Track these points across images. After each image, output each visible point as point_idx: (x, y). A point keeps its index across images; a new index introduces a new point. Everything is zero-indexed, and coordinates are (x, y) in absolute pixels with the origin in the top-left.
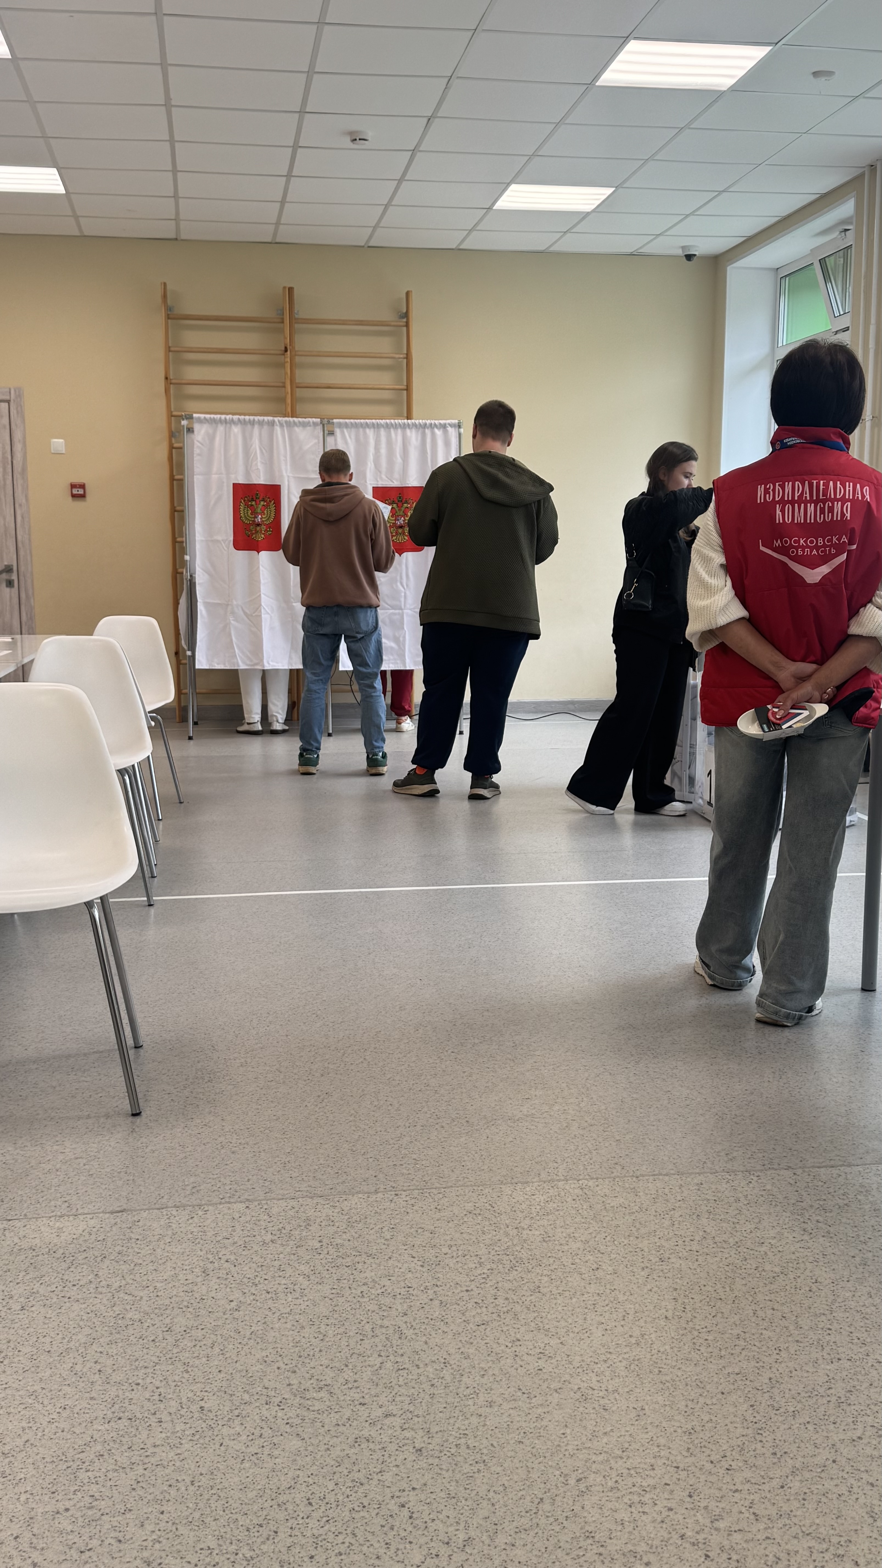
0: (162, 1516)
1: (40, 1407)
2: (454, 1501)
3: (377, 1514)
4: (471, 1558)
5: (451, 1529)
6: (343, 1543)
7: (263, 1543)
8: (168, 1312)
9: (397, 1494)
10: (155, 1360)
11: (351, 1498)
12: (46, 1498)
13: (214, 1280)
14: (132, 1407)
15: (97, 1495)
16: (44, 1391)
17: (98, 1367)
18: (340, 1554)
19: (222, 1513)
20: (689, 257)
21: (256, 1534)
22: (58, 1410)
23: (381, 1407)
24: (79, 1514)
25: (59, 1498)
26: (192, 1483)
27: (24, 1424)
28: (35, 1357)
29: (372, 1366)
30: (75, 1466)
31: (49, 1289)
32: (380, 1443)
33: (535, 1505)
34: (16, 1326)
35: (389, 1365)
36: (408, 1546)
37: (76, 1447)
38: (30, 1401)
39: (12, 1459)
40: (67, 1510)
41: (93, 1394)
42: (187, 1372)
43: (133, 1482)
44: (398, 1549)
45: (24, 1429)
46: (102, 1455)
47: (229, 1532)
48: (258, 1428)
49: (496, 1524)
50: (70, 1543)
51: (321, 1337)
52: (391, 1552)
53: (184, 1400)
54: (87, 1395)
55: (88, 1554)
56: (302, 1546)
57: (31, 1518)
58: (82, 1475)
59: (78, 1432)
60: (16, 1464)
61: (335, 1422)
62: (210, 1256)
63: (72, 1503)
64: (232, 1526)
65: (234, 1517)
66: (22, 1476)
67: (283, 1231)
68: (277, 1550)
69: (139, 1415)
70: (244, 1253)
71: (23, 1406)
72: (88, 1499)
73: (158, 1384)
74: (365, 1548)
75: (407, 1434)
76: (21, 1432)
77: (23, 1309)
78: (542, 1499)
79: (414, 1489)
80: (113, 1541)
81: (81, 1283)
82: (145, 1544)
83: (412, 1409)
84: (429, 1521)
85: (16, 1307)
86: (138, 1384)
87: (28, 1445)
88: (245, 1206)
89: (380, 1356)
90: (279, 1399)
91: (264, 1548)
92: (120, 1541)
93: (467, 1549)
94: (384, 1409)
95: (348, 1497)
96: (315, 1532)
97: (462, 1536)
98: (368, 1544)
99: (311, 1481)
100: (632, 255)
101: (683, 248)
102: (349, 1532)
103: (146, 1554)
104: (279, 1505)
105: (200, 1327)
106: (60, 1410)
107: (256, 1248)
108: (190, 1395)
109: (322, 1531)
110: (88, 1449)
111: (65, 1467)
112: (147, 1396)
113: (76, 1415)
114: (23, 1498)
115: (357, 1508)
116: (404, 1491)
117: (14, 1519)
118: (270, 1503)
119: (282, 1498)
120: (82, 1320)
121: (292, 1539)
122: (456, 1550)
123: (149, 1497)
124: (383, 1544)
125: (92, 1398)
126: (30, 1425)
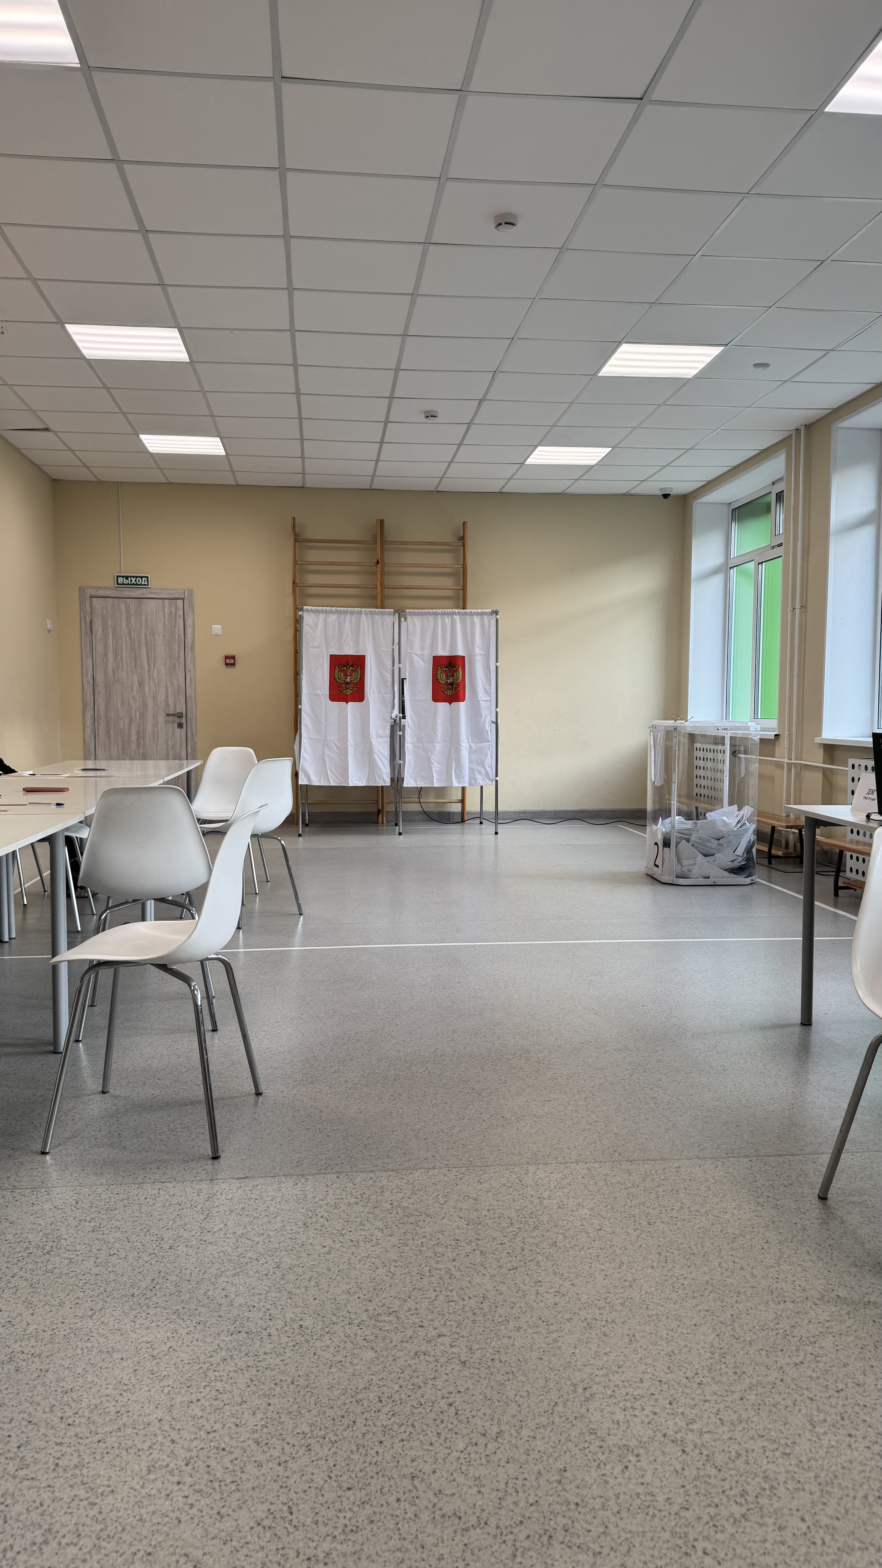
0: (269, 1407)
1: (181, 1322)
2: (490, 1402)
3: (431, 1411)
4: (503, 1447)
5: (488, 1423)
6: (405, 1432)
7: (345, 1430)
8: (277, 1253)
9: (446, 1395)
10: (268, 1289)
11: (411, 1398)
12: (183, 1391)
13: (312, 1231)
14: (250, 1324)
15: (221, 1389)
16: (184, 1310)
17: (225, 1293)
18: (403, 1440)
19: (314, 1406)
20: (666, 496)
21: (340, 1423)
22: (194, 1325)
23: (435, 1329)
24: (207, 1404)
25: (193, 1391)
26: (293, 1383)
27: (169, 1334)
28: (178, 1284)
29: (429, 1298)
30: (205, 1367)
31: (191, 1234)
32: (434, 1356)
33: (551, 1407)
34: (165, 1261)
35: (441, 1297)
36: (454, 1436)
37: (207, 1353)
38: (174, 1317)
39: (158, 1360)
40: (198, 1400)
41: (221, 1313)
42: (291, 1298)
43: (249, 1381)
44: (446, 1438)
45: (168, 1338)
46: (226, 1360)
47: (319, 1421)
48: (343, 1343)
49: (521, 1421)
50: (200, 1426)
51: (391, 1275)
52: (441, 1441)
53: (288, 1320)
54: (216, 1314)
55: (213, 1434)
56: (374, 1433)
57: (171, 1406)
58: (211, 1374)
59: (208, 1341)
60: (162, 1364)
61: (400, 1340)
62: (309, 1213)
63: (203, 1395)
64: (321, 1416)
65: (323, 1409)
66: (166, 1374)
67: (364, 1196)
68: (355, 1436)
69: (254, 1330)
70: (334, 1211)
71: (169, 1321)
72: (214, 1393)
73: (269, 1307)
74: (421, 1437)
75: (454, 1350)
76: (166, 1340)
77: (171, 1248)
78: (556, 1403)
79: (459, 1392)
80: (232, 1425)
81: (214, 1230)
82: (256, 1428)
83: (458, 1330)
84: (470, 1417)
85: (166, 1246)
86: (254, 1307)
87: (171, 1350)
88: (336, 1176)
89: (435, 1291)
90: (359, 1321)
91: (345, 1434)
92: (237, 1425)
93: (499, 1440)
94: (437, 1331)
95: (409, 1396)
96: (384, 1423)
97: (495, 1429)
98: (423, 1433)
99: (381, 1383)
100: (624, 495)
101: (661, 489)
102: (409, 1423)
103: (256, 1436)
104: (357, 1401)
105: (301, 1265)
106: (196, 1325)
107: (343, 1208)
108: (293, 1316)
109: (389, 1422)
110: (216, 1354)
111: (198, 1368)
112: (261, 1316)
113: (207, 1329)
114: (166, 1390)
115: (416, 1406)
116: (452, 1393)
117: (159, 1406)
118: (350, 1399)
119: (359, 1397)
120: (214, 1257)
121: (366, 1428)
122: (490, 1439)
123: (261, 1393)
124: (435, 1433)
125: (219, 1316)
126: (173, 1335)
